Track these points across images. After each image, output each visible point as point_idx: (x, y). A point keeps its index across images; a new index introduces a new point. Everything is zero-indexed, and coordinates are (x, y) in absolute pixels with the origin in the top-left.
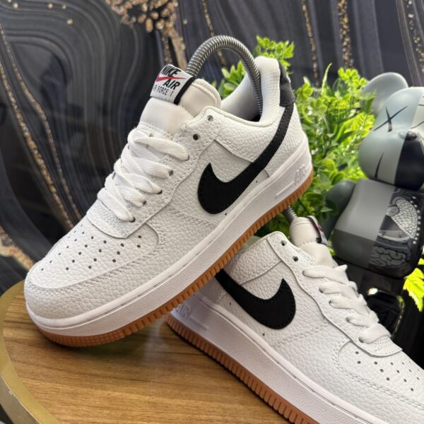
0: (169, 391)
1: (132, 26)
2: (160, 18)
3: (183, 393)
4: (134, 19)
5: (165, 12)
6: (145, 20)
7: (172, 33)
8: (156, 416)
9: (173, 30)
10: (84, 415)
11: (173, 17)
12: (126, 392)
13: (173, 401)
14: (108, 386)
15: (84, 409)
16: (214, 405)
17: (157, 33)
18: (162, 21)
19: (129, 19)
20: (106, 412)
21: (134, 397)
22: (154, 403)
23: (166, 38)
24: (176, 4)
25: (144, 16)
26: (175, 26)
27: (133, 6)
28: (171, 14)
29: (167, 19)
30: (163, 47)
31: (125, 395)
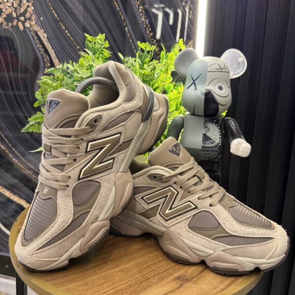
0: (124, 260)
1: (10, 29)
2: (26, 20)
3: (130, 258)
4: (10, 24)
5: (28, 15)
6: (17, 23)
7: (36, 28)
8: (126, 276)
9: (36, 26)
10: (98, 291)
11: (34, 17)
12: (107, 271)
13: (129, 264)
14: (97, 271)
15: (96, 288)
16: (146, 257)
17: (27, 29)
18: (28, 21)
19: (7, 25)
20: (105, 285)
21: (112, 271)
22: (121, 270)
23: (33, 32)
24: (33, 8)
25: (16, 21)
26: (36, 23)
27: (6, 15)
28: (31, 15)
29: (30, 19)
30: (34, 39)
31: (107, 272)
